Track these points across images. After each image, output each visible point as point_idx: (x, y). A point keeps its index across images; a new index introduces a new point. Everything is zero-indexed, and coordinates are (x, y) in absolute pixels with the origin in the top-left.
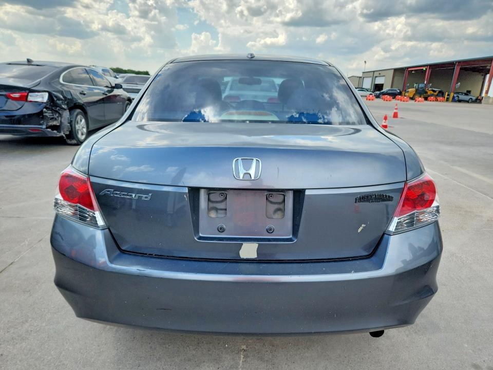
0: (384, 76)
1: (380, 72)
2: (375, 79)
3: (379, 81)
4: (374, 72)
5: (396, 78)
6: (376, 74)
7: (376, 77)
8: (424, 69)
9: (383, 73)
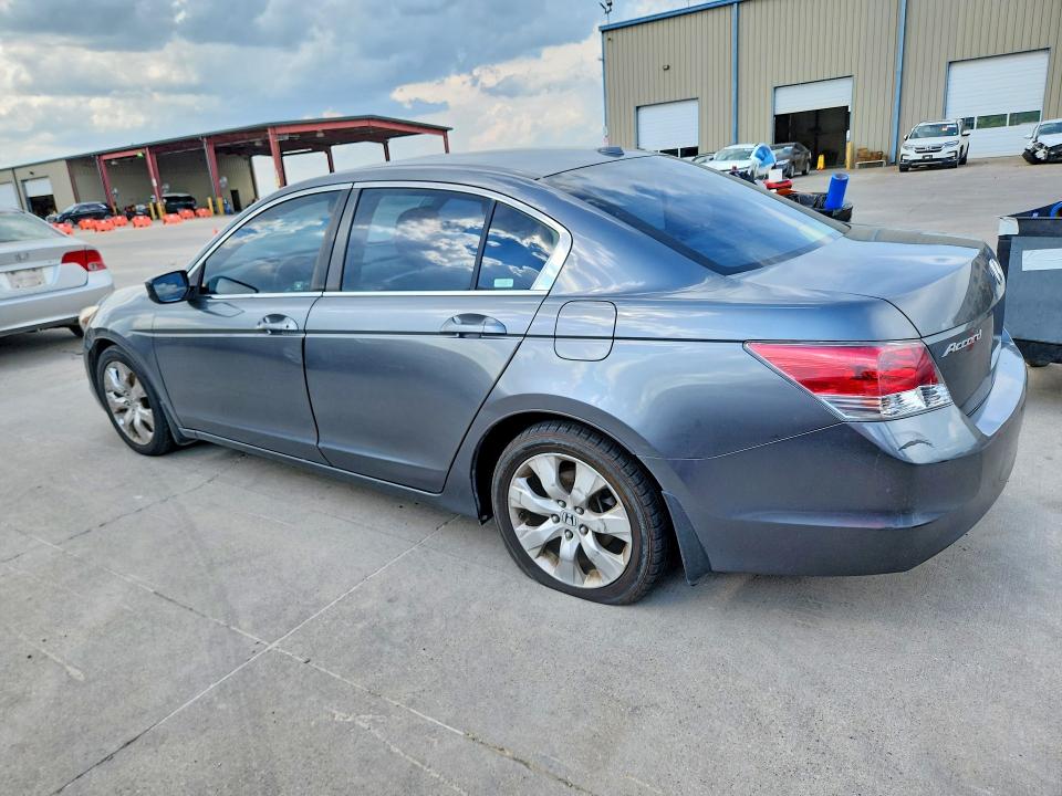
0: (46, 177)
1: (30, 169)
2: (24, 186)
3: (37, 189)
4: (13, 169)
5: (77, 179)
6: (21, 175)
7: (23, 181)
8: (140, 155)
9: (38, 171)
